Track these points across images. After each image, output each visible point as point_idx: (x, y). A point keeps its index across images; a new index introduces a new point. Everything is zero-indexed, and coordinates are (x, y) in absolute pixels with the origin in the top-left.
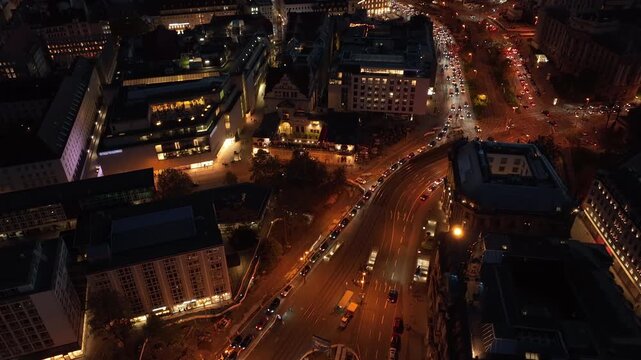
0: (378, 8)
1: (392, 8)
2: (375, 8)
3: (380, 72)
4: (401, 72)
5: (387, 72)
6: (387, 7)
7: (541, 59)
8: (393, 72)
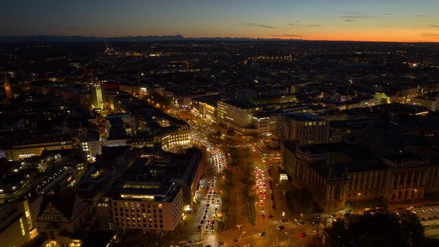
0: (181, 140)
1: (191, 140)
2: (179, 140)
3: (137, 197)
4: (152, 197)
5: (142, 197)
6: (188, 139)
7: (283, 177)
8: (147, 197)
